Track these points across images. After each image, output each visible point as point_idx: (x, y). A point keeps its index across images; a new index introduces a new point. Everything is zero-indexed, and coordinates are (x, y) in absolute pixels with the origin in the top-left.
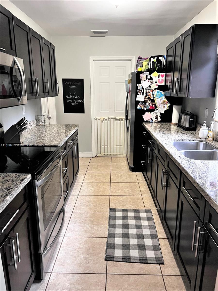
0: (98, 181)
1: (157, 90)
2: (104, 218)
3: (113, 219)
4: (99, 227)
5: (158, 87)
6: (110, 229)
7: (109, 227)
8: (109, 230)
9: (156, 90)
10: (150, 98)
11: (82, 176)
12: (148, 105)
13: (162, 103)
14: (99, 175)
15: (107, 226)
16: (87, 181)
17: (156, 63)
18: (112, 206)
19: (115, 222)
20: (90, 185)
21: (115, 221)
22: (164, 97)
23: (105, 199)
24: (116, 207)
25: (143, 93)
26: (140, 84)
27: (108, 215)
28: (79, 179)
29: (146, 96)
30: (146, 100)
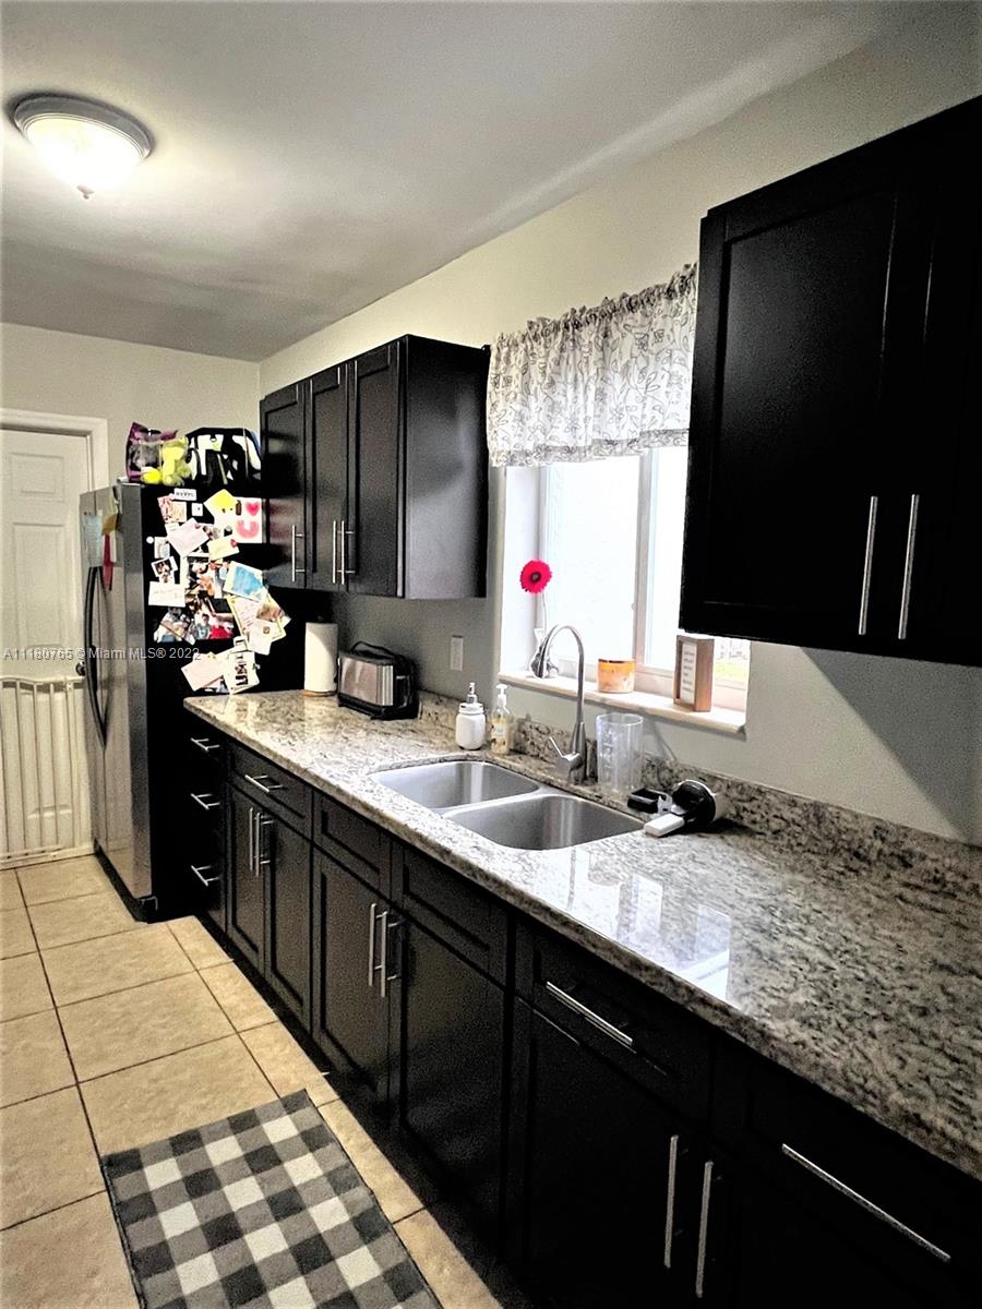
1: (234, 565)
2: (89, 1231)
5: (236, 551)
7: (138, 1277)
9: (233, 562)
10: (210, 594)
12: (203, 624)
13: (261, 615)
15: (125, 1273)
17: (222, 457)
18: (113, 1142)
19: (161, 1229)
21: (159, 1221)
22: (264, 591)
23: (54, 1112)
25: (177, 575)
26: (163, 538)
27: (103, 1205)
29: (191, 588)
30: (192, 604)
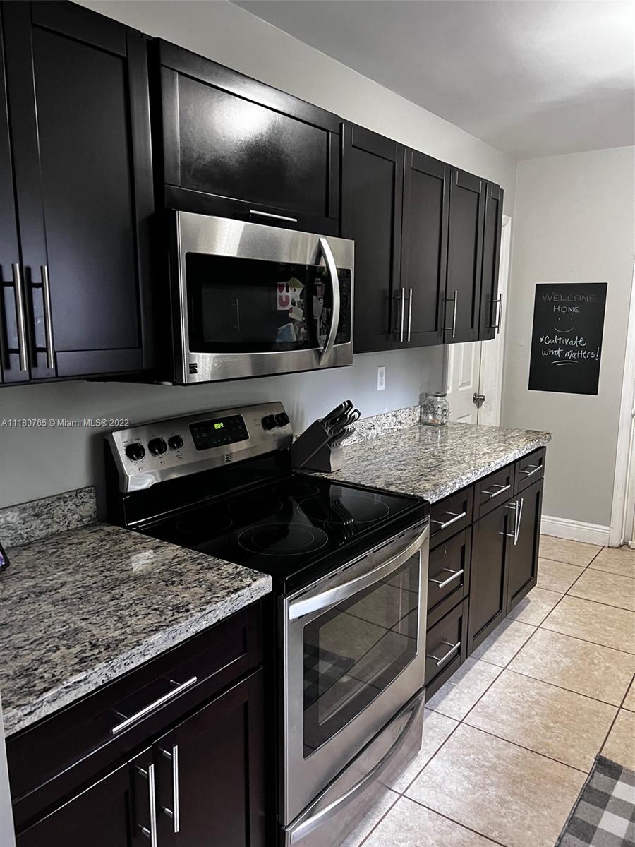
0: (595, 640)
2: (563, 786)
3: (595, 804)
4: (530, 814)
6: (568, 837)
7: (567, 830)
8: (560, 839)
11: (545, 603)
14: (606, 618)
15: (562, 822)
16: (553, 627)
18: (614, 753)
19: (599, 819)
20: (559, 646)
21: (602, 814)
23: (595, 713)
24: (625, 762)
27: (580, 780)
28: (532, 611)
